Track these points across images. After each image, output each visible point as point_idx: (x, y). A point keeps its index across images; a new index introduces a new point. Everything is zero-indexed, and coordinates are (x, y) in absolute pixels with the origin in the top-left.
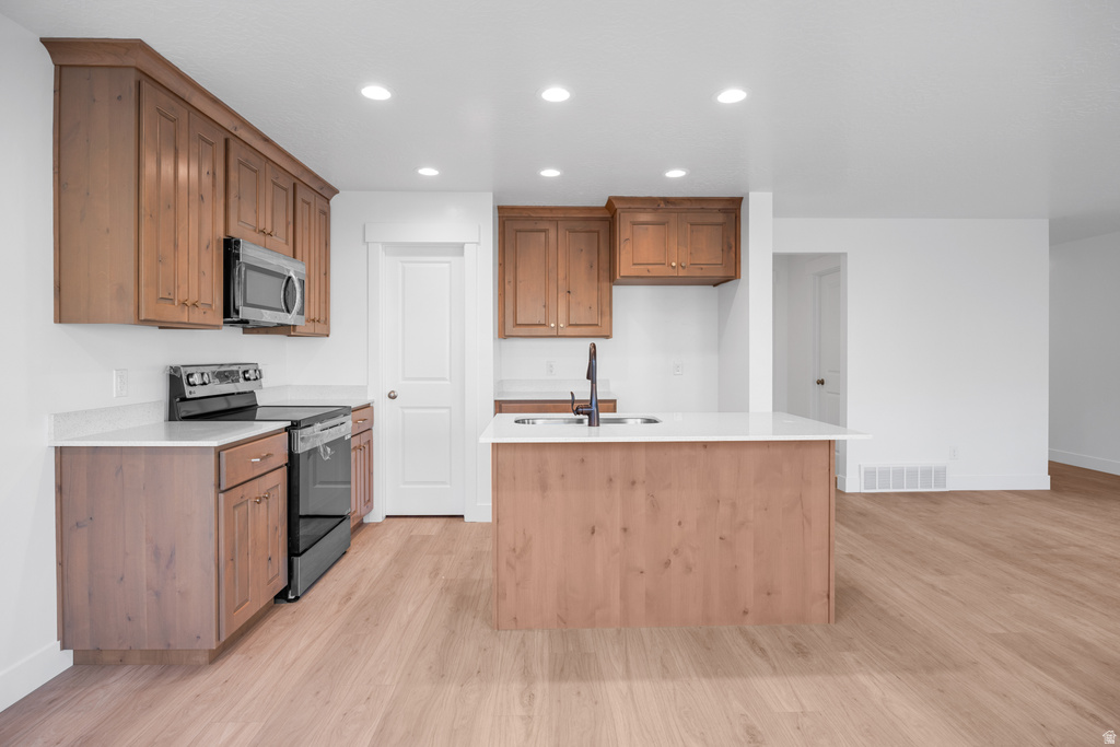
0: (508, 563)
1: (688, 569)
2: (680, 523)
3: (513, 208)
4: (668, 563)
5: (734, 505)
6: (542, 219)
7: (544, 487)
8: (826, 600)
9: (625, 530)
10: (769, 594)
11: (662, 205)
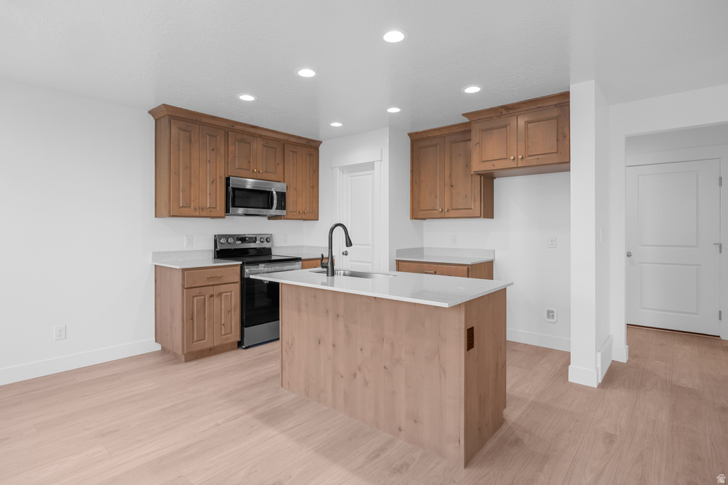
0: (286, 350)
1: (366, 383)
2: (361, 349)
3: (417, 133)
4: (355, 375)
5: (392, 345)
6: (436, 137)
7: (300, 310)
8: (458, 443)
9: (334, 346)
10: (415, 422)
11: (504, 112)
